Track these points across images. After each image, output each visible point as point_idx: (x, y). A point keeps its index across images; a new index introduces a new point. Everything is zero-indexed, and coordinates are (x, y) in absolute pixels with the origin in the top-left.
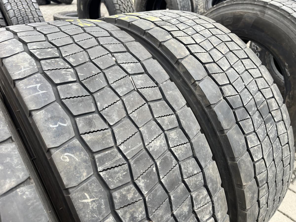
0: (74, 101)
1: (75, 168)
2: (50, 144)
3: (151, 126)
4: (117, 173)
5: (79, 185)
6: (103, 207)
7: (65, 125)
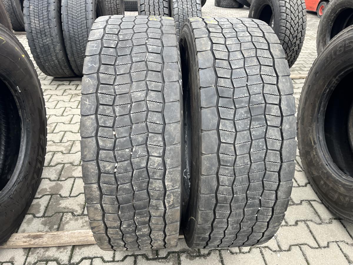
0: (106, 57)
1: (89, 86)
2: (85, 72)
3: (141, 84)
4: (107, 97)
5: (87, 94)
6: (92, 109)
7: (95, 66)
